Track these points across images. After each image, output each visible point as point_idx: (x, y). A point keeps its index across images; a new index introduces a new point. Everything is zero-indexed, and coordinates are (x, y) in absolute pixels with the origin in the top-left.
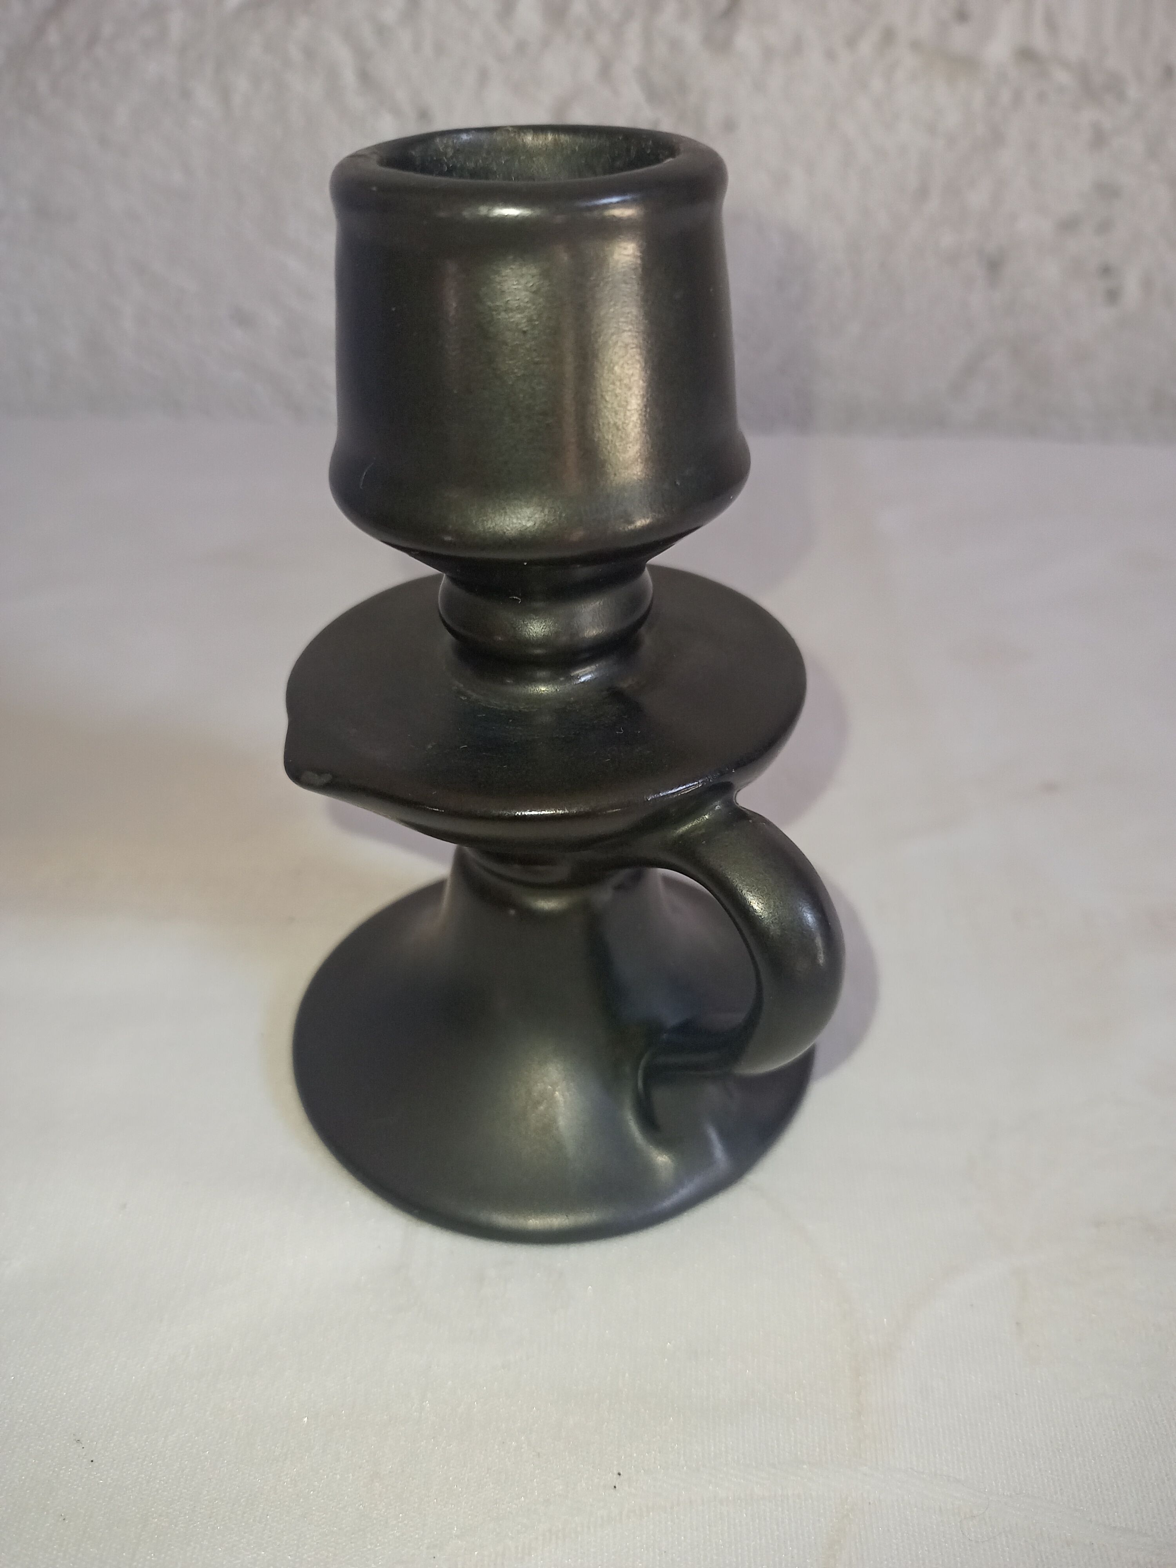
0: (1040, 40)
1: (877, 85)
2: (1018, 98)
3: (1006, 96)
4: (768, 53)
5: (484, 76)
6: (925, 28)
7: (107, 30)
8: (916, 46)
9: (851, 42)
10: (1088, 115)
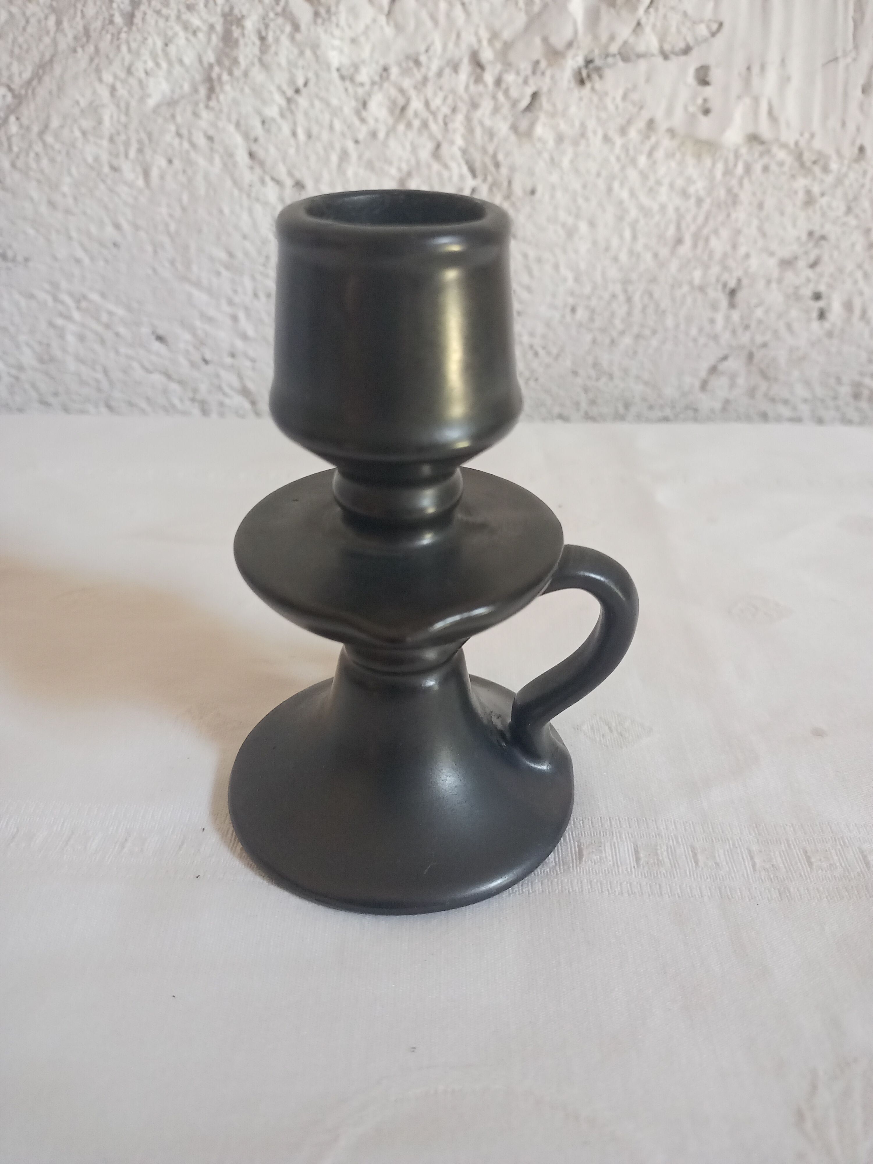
0: (765, 130)
1: (642, 160)
2: (748, 169)
3: (740, 169)
4: (560, 139)
5: (344, 155)
6: (678, 119)
7: (55, 123)
8: (672, 132)
9: (623, 131)
10: (801, 183)
